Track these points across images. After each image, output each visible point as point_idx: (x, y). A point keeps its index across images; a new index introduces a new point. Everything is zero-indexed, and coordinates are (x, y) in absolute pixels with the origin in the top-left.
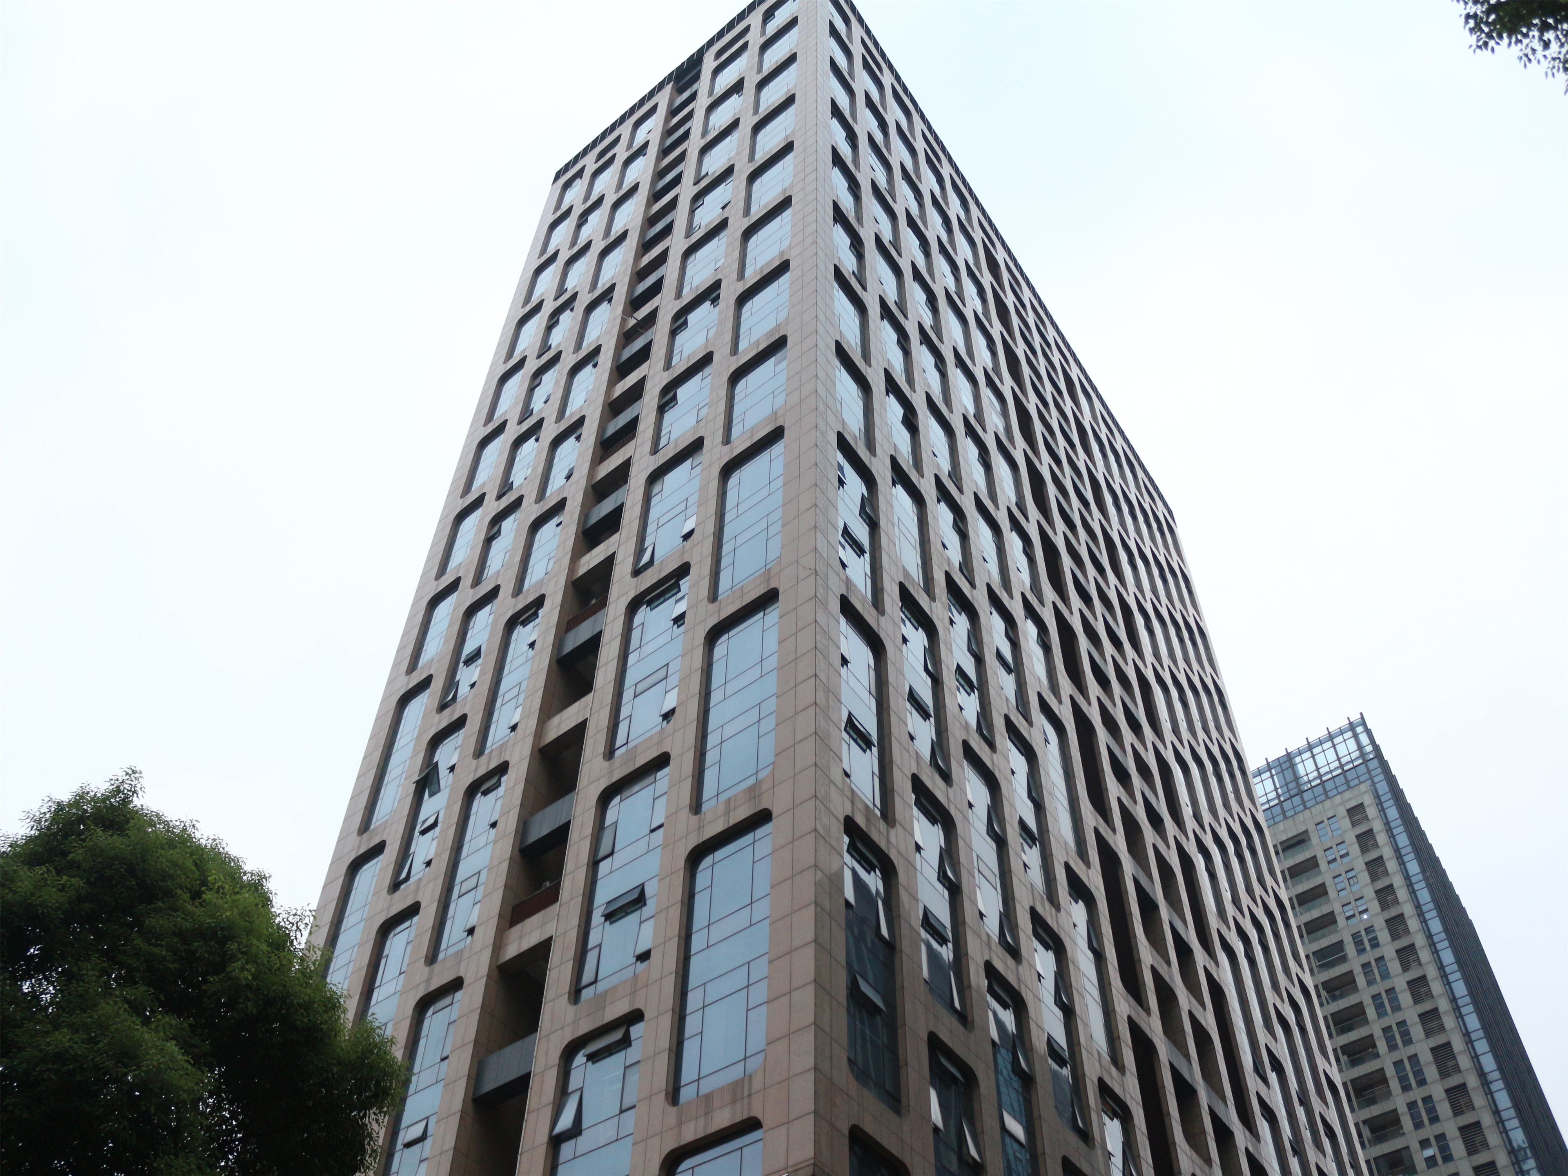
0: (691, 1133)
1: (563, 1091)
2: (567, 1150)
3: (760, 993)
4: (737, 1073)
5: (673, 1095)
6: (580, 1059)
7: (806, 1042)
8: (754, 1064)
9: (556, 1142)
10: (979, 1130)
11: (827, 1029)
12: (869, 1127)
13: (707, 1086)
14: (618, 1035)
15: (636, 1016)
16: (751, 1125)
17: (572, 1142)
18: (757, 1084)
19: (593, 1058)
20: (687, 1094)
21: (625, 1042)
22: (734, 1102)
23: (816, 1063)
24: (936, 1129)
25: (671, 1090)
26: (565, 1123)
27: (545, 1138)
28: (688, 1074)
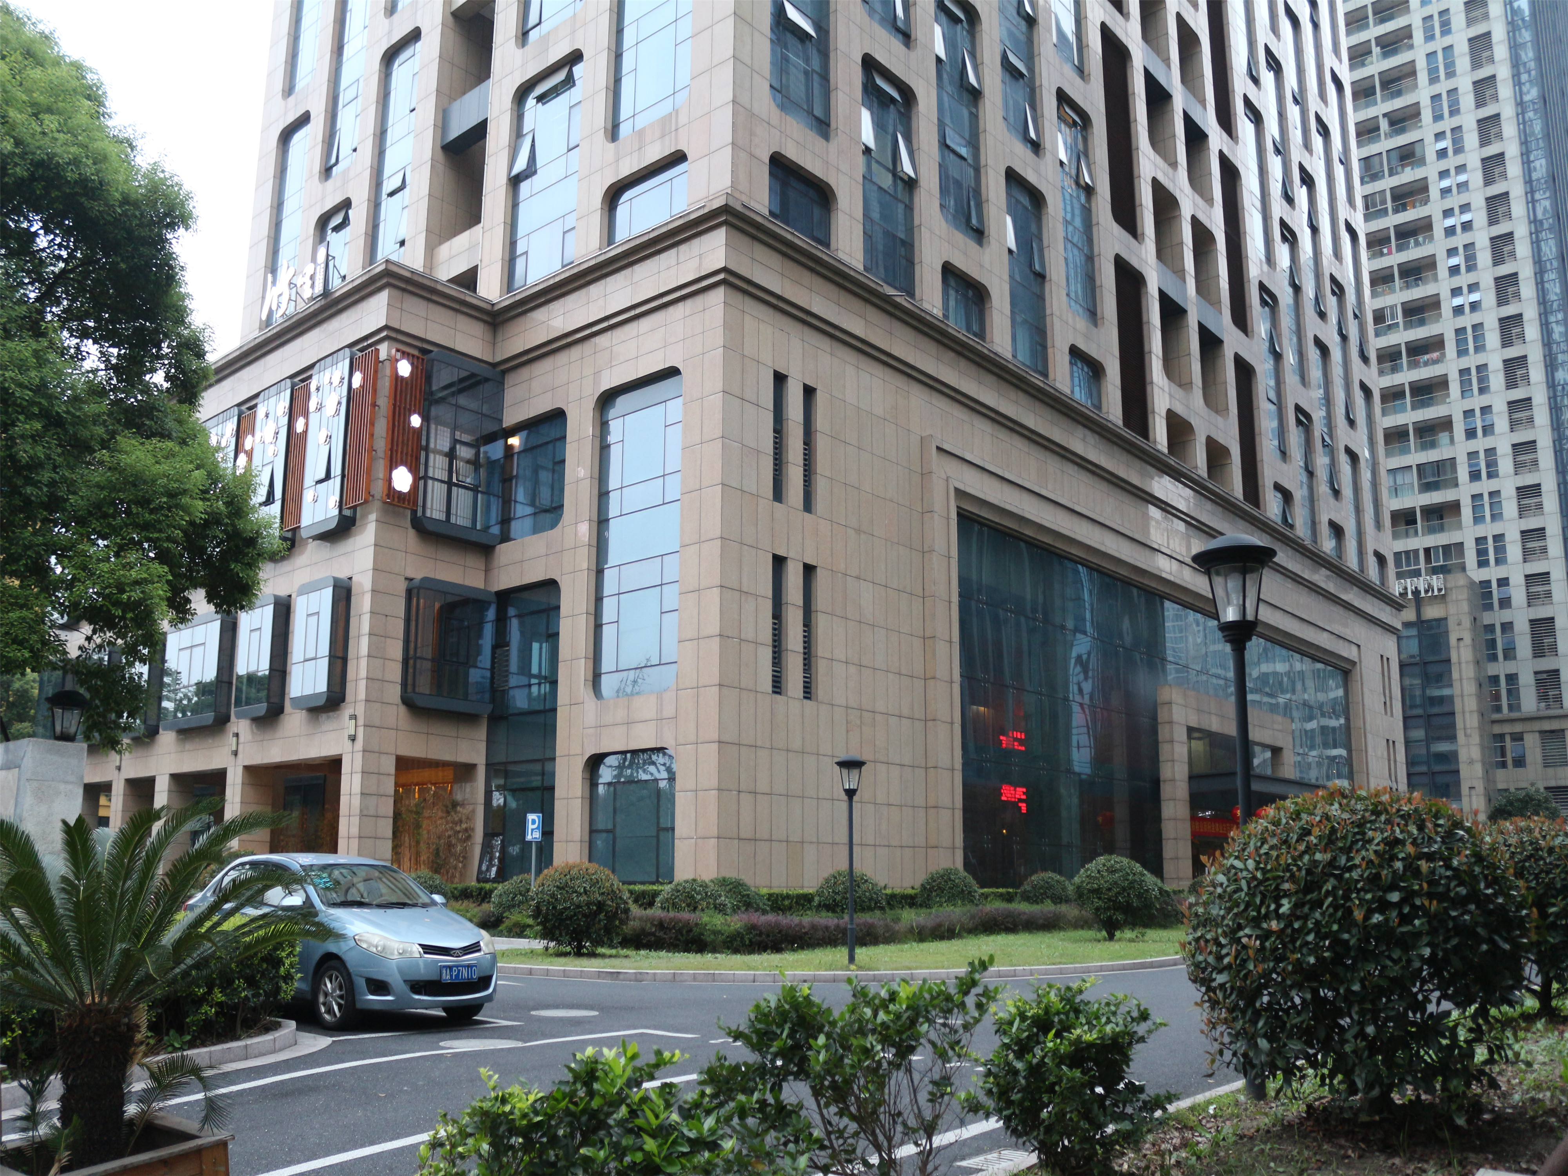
0: (627, 168)
1: (518, 133)
2: (525, 187)
3: (686, 28)
4: (666, 108)
5: (613, 133)
6: (531, 102)
7: (726, 75)
8: (682, 97)
9: (515, 181)
10: (915, 147)
11: (749, 63)
12: (792, 153)
13: (641, 121)
14: (561, 76)
15: (576, 57)
16: (678, 158)
17: (528, 181)
18: (683, 119)
19: (541, 99)
20: (625, 129)
21: (569, 82)
22: (663, 136)
23: (734, 96)
24: (867, 150)
25: (610, 126)
26: (521, 164)
27: (502, 180)
28: (625, 111)
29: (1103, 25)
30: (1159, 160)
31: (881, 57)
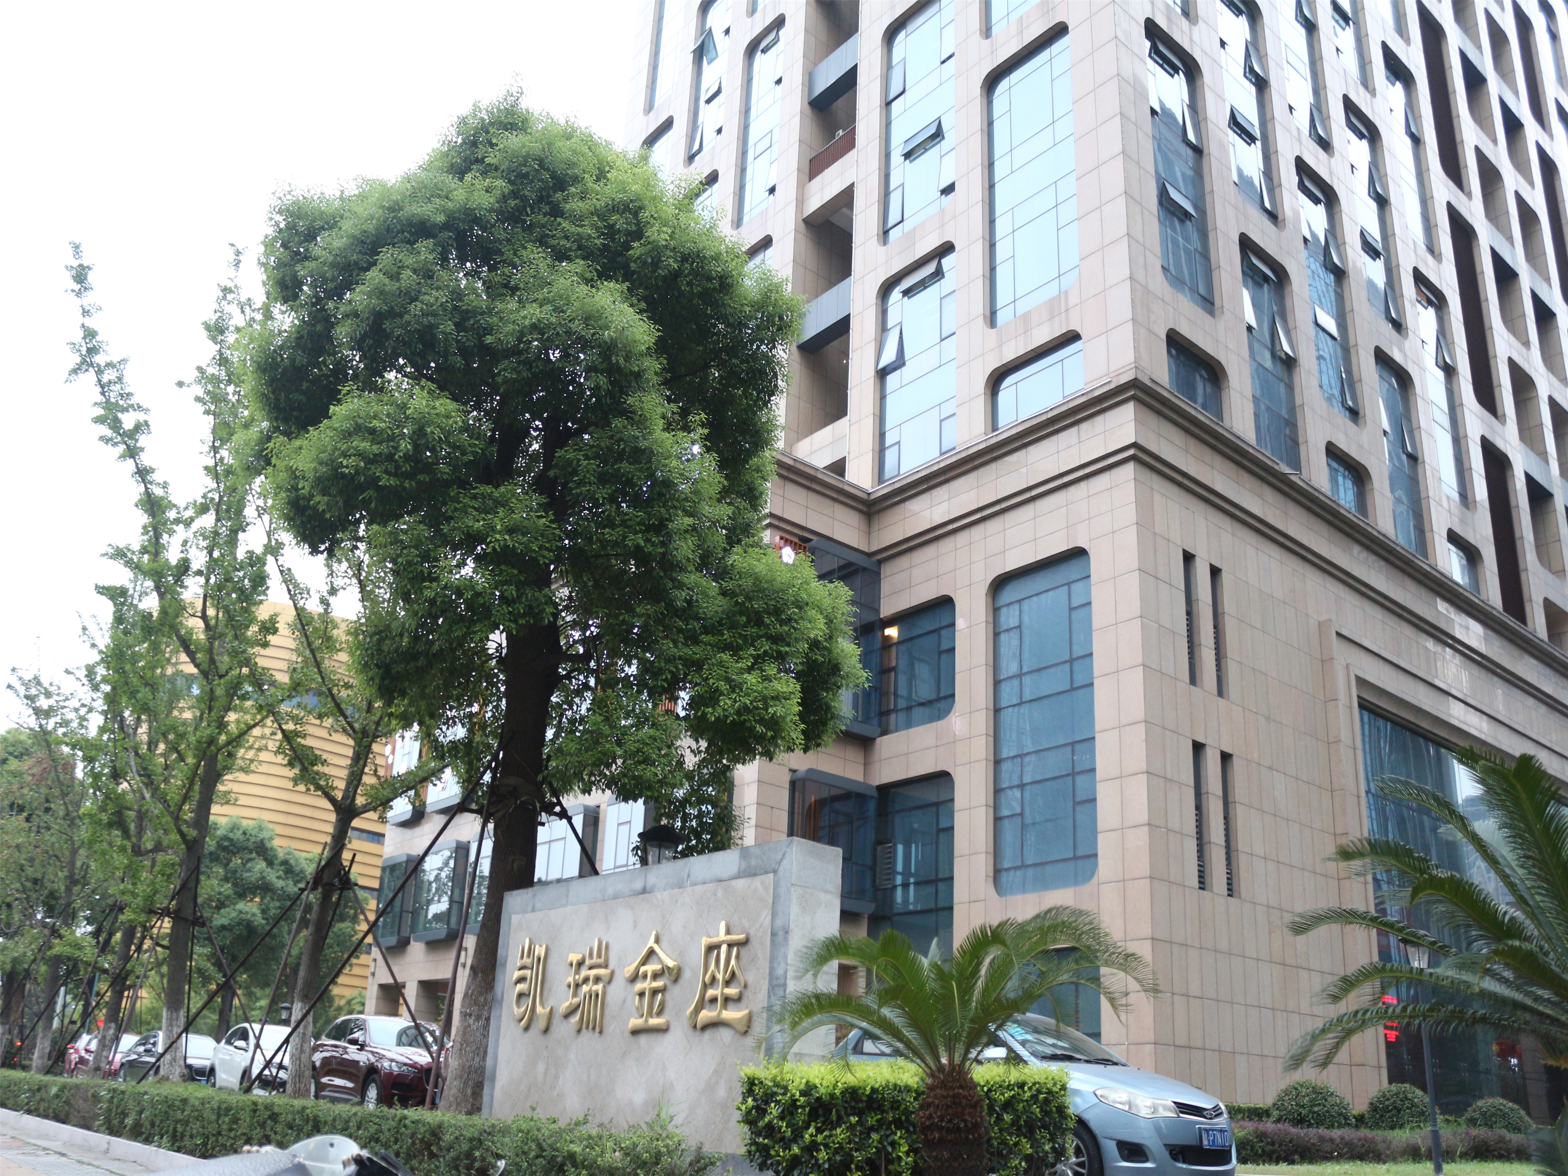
0: (1011, 353)
1: (883, 328)
2: (892, 380)
3: (1069, 211)
4: (1052, 291)
5: (992, 319)
6: (896, 295)
7: (1121, 252)
8: (1068, 281)
9: (882, 374)
10: (1291, 326)
11: (1141, 240)
12: (1186, 331)
13: (1023, 307)
14: (931, 268)
15: (947, 249)
16: (1072, 337)
17: (897, 373)
18: (1073, 299)
19: (906, 293)
20: (1002, 317)
21: (939, 274)
22: (1051, 318)
23: (1131, 273)
24: (1250, 328)
25: (988, 313)
26: (889, 356)
27: (871, 372)
28: (1002, 298)
29: (1449, 204)
30: (1512, 339)
31: (1256, 237)
